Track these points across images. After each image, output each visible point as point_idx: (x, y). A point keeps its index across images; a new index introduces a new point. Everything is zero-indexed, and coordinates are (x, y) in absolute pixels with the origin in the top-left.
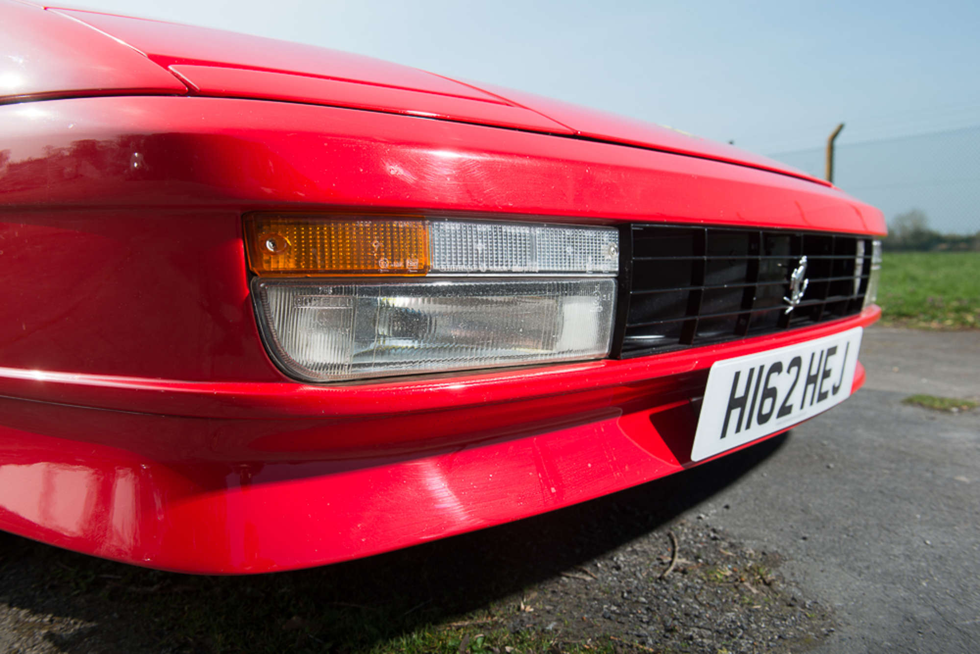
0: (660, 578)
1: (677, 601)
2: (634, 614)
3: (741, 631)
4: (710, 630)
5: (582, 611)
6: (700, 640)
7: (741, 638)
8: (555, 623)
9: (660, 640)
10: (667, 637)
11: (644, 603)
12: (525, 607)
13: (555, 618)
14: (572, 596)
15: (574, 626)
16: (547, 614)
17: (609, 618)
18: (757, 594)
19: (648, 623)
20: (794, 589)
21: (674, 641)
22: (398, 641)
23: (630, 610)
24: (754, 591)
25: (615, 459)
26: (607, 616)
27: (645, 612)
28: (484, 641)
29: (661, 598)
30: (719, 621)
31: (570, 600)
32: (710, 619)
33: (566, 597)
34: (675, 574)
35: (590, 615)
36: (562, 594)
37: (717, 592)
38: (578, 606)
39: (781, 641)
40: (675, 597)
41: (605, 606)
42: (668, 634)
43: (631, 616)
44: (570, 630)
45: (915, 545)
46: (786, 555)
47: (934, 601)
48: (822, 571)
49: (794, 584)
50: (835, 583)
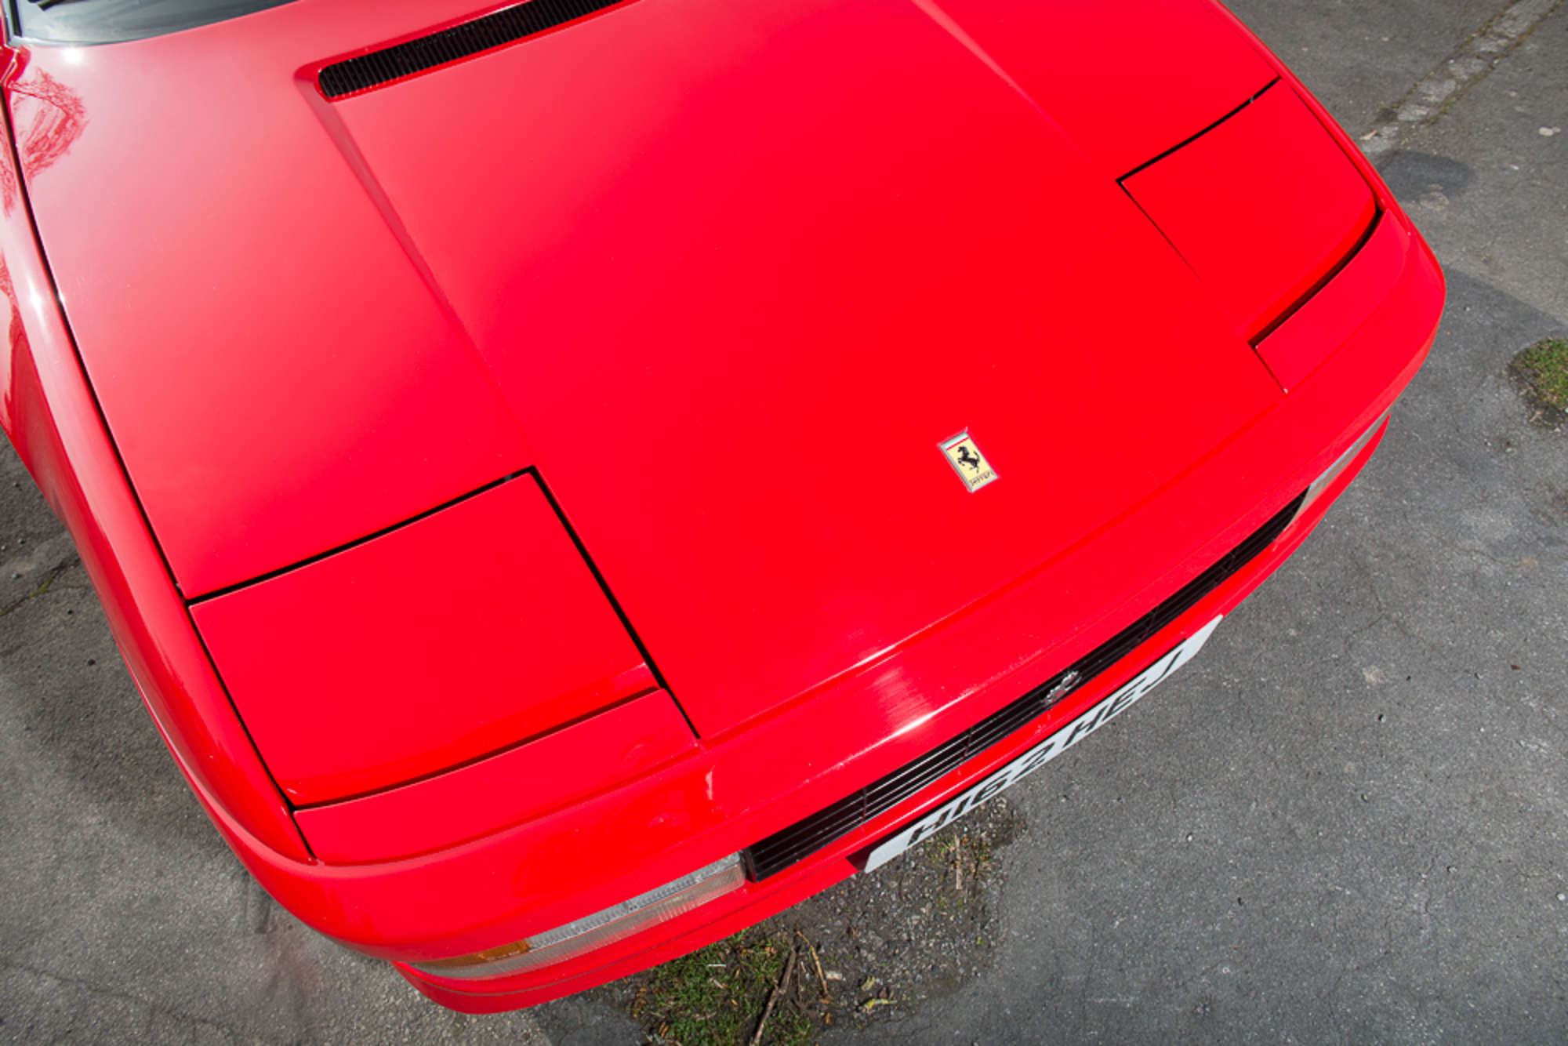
1: (883, 883)
2: (836, 895)
3: (908, 948)
4: (883, 938)
6: (866, 954)
7: (901, 960)
9: (835, 945)
10: (842, 942)
18: (957, 892)
19: (839, 914)
20: (996, 892)
21: (844, 950)
23: (836, 887)
24: (958, 885)
27: (847, 895)
30: (899, 927)
32: (893, 921)
37: (924, 878)
39: (930, 976)
42: (845, 938)
45: (1173, 840)
46: (1030, 823)
47: (1099, 959)
48: (1039, 870)
49: (1001, 882)
50: (1035, 896)
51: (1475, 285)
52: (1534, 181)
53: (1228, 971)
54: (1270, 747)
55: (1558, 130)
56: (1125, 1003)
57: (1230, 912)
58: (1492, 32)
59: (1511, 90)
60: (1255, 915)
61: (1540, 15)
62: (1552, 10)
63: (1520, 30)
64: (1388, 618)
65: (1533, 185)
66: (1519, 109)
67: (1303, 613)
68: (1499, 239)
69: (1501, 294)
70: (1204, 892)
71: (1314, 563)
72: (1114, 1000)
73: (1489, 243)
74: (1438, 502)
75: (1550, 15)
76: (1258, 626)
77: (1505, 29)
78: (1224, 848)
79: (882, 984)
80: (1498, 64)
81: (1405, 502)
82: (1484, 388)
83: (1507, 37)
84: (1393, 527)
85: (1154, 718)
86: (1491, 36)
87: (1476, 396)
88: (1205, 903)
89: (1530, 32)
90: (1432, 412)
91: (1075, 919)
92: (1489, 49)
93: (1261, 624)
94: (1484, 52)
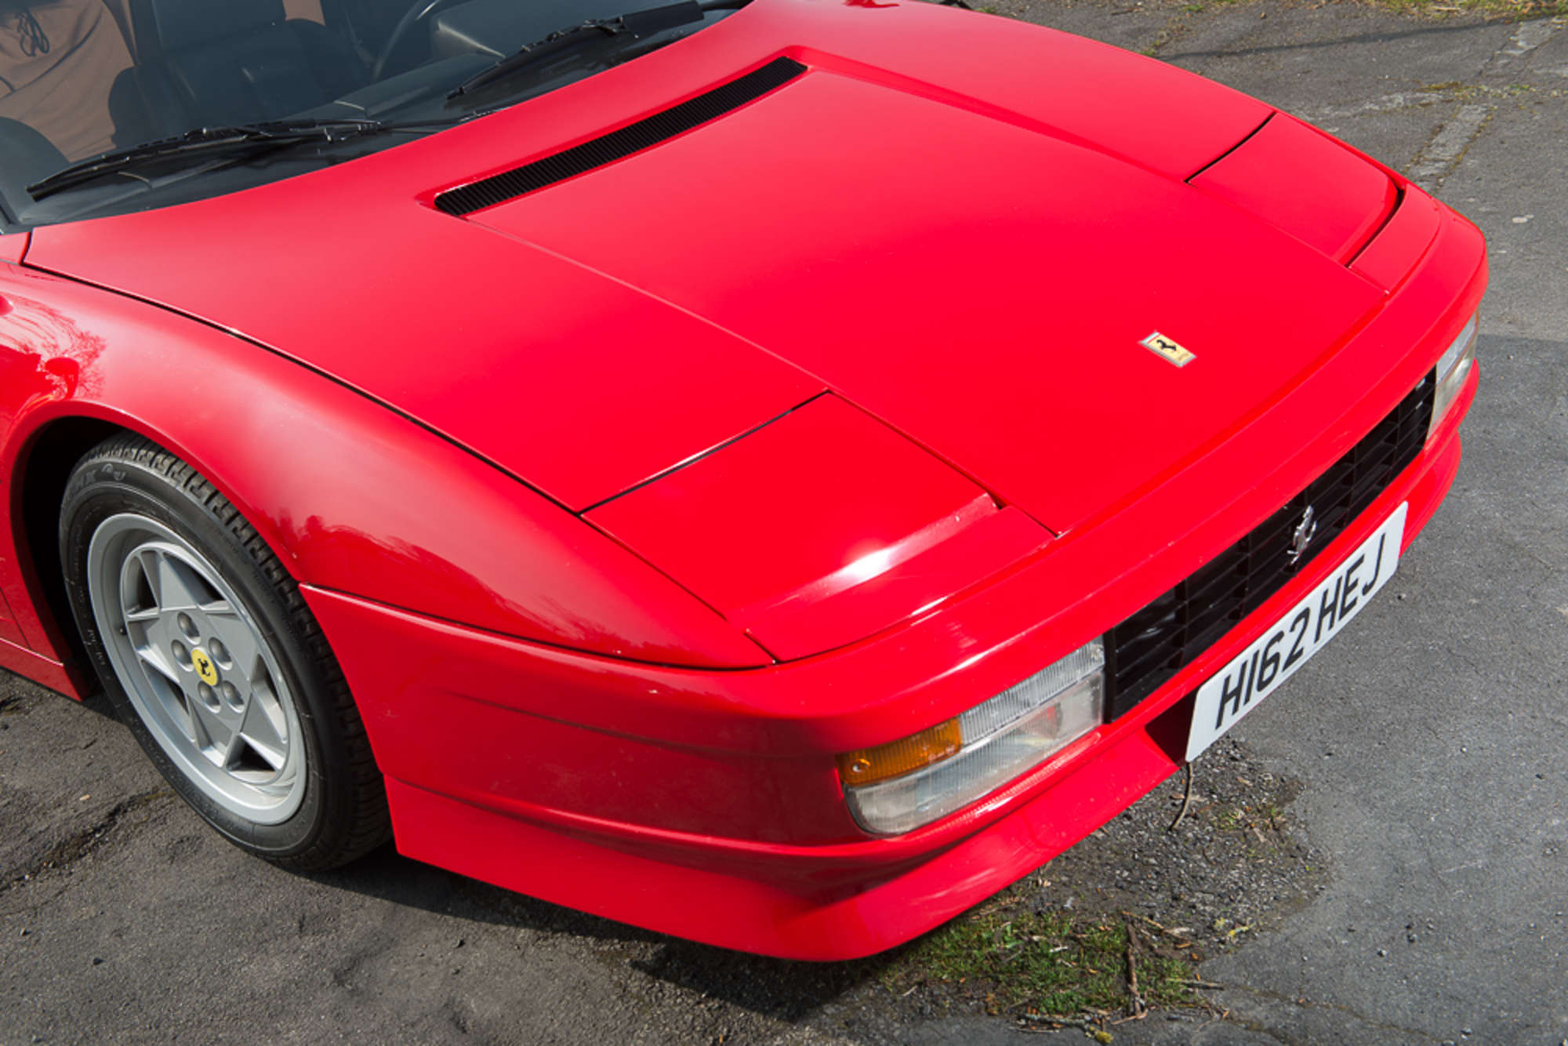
0: (1170, 828)
1: (1185, 859)
2: (1144, 880)
3: (1241, 893)
4: (1212, 893)
5: (1096, 880)
6: (1202, 908)
7: (1240, 902)
8: (1072, 898)
9: (1167, 910)
10: (1173, 907)
11: (1154, 865)
12: (1043, 882)
13: (1071, 892)
14: (1085, 863)
15: (1090, 900)
16: (1064, 888)
17: (1121, 888)
18: (1265, 843)
19: (1157, 891)
20: (1302, 834)
21: (1179, 911)
22: (941, 938)
23: (1141, 875)
24: (1262, 839)
25: (1114, 785)
26: (1119, 885)
27: (1155, 876)
28: (1012, 929)
29: (1170, 856)
30: (1222, 882)
31: (1084, 868)
32: (1214, 880)
33: (1080, 863)
34: (1187, 820)
35: (1104, 885)
36: (1075, 860)
37: (1225, 844)
38: (1091, 874)
39: (1275, 904)
40: (1184, 854)
41: (1118, 872)
42: (1174, 904)
43: (1142, 882)
44: (1087, 906)
45: (1449, 755)
46: (1304, 781)
47: (1431, 844)
48: (1335, 806)
49: (1303, 826)
50: (1343, 823)
51: (1509, 340)
52: (1528, 257)
53: (1558, 821)
54: (1501, 676)
55: (1532, 216)
56: (1476, 866)
57: (1534, 786)
58: (1426, 160)
59: (1469, 198)
60: (1558, 781)
61: (1468, 137)
62: (1479, 132)
63: (1454, 153)
64: (1559, 571)
65: (1528, 260)
66: (1483, 209)
67: (1476, 586)
68: (1514, 304)
69: (1538, 341)
70: (1500, 779)
71: (1465, 554)
72: (1464, 866)
73: (1507, 310)
74: (1559, 488)
75: (1478, 135)
76: (1439, 605)
77: (1438, 154)
78: (1501, 748)
79: (1232, 922)
80: (1444, 182)
81: (1527, 495)
82: (1559, 407)
83: (1443, 161)
84: (1526, 514)
85: (1378, 685)
86: (1427, 163)
87: (1554, 413)
88: (1506, 786)
89: (1465, 151)
90: (1517, 432)
91: (1391, 826)
92: (1430, 173)
93: (1440, 602)
94: (1425, 176)
